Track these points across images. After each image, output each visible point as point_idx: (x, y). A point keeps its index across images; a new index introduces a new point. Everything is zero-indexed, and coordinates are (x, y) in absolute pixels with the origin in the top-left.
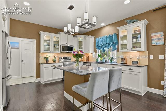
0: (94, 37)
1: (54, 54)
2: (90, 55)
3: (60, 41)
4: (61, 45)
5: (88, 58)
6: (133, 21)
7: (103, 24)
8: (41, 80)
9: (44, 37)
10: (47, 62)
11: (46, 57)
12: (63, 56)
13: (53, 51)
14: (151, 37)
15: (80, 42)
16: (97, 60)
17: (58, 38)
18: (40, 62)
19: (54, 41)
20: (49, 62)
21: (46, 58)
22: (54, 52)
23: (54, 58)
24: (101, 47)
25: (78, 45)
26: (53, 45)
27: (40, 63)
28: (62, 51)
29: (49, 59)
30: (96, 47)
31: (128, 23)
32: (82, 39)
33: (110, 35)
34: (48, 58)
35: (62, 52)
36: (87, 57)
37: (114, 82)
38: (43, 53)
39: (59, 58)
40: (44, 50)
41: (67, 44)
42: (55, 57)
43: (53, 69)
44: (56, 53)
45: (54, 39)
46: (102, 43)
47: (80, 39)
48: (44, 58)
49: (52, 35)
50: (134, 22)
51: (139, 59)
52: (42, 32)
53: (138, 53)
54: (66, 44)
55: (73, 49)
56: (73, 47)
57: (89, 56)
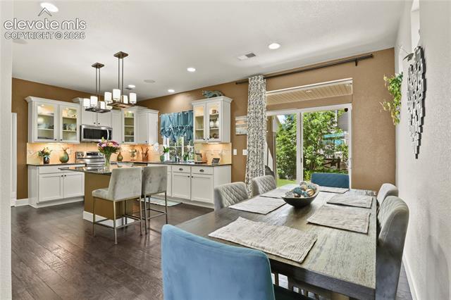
0: (157, 112)
1: (64, 146)
2: (151, 148)
3: (77, 117)
4: (81, 127)
5: (146, 154)
6: (213, 94)
7: (171, 91)
8: (30, 201)
9: (39, 108)
10: (45, 162)
11: (43, 152)
12: (85, 150)
13: (61, 138)
14: (236, 122)
15: (129, 121)
16: (162, 158)
17: (74, 111)
18: (28, 163)
19: (64, 118)
20: (50, 163)
21: (44, 154)
22: (64, 141)
23: (62, 155)
24: (170, 132)
25: (124, 126)
26: (61, 126)
27: (27, 165)
28: (83, 139)
29: (50, 157)
30: (161, 132)
31: (206, 96)
32: (133, 115)
33: (183, 112)
34: (47, 154)
35: (84, 142)
36: (145, 152)
37: (150, 182)
38: (36, 143)
39: (77, 153)
40: (38, 138)
41: (96, 125)
42: (66, 153)
43: (62, 178)
44: (67, 143)
45: (65, 114)
46: (171, 126)
47: (128, 113)
48: (38, 153)
49: (59, 105)
50: (215, 96)
51: (221, 155)
52: (33, 98)
53: (221, 145)
54: (93, 124)
55: (110, 135)
56: (110, 132)
57: (147, 151)
